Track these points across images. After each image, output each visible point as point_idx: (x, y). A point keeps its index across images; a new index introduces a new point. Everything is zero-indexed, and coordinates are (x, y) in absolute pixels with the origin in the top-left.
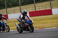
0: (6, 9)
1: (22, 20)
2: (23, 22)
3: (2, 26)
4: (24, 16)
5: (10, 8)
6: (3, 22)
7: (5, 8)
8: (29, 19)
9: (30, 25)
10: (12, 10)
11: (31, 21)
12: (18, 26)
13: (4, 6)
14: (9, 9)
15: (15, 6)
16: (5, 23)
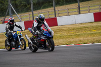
0: (53, 8)
1: (35, 31)
2: (37, 34)
3: (15, 40)
4: (40, 25)
5: (61, 7)
6: (16, 34)
7: (52, 5)
8: (47, 30)
9: (49, 40)
10: (64, 10)
11: (50, 33)
12: (30, 41)
13: (50, 2)
14: (58, 8)
15: (70, 2)
16: (19, 34)
